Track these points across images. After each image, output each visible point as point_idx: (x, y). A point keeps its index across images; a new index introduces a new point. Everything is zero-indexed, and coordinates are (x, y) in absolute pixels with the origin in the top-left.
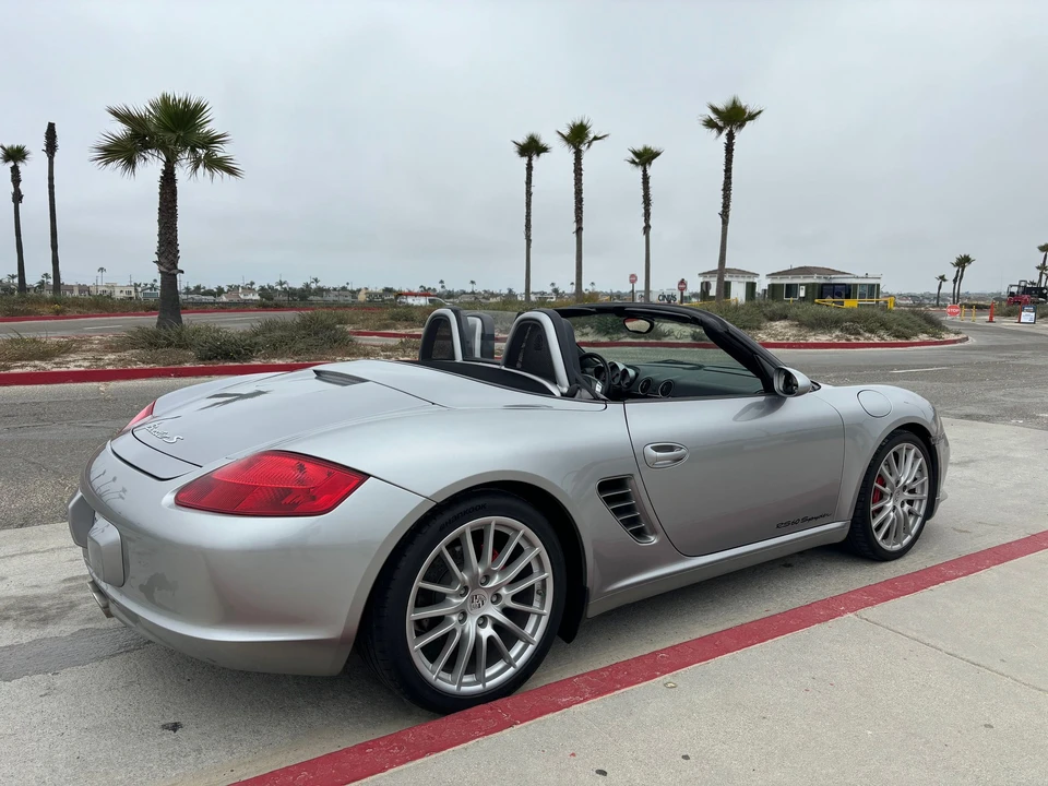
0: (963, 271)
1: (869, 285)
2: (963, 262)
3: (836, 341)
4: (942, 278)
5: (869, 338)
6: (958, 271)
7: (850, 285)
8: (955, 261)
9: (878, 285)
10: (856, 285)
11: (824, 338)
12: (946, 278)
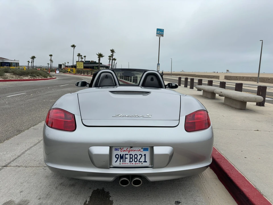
0: (34, 60)
1: (16, 63)
2: (33, 58)
3: (31, 79)
4: (29, 62)
5: (38, 78)
6: (32, 60)
7: (10, 63)
8: (31, 57)
9: (19, 63)
10: (12, 63)
11: (27, 78)
12: (30, 61)
